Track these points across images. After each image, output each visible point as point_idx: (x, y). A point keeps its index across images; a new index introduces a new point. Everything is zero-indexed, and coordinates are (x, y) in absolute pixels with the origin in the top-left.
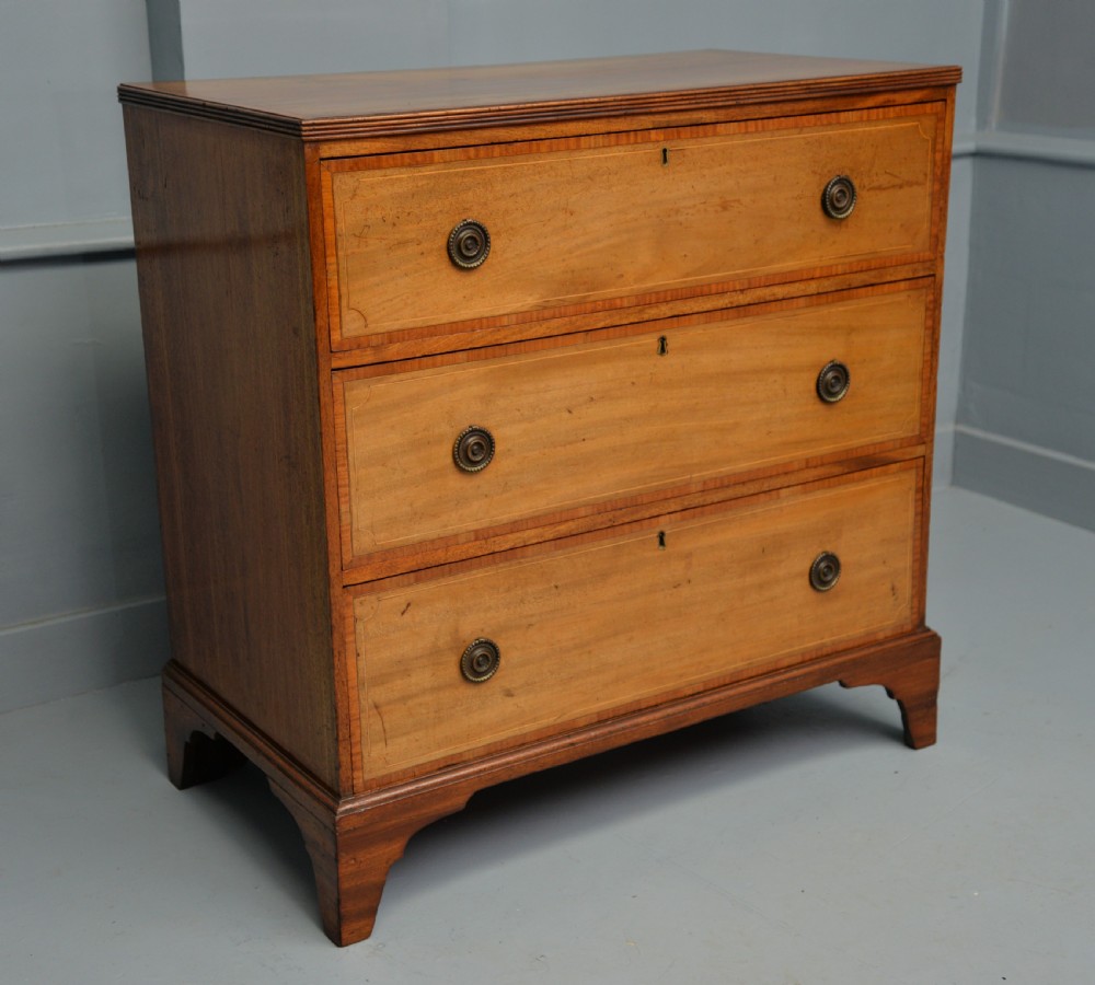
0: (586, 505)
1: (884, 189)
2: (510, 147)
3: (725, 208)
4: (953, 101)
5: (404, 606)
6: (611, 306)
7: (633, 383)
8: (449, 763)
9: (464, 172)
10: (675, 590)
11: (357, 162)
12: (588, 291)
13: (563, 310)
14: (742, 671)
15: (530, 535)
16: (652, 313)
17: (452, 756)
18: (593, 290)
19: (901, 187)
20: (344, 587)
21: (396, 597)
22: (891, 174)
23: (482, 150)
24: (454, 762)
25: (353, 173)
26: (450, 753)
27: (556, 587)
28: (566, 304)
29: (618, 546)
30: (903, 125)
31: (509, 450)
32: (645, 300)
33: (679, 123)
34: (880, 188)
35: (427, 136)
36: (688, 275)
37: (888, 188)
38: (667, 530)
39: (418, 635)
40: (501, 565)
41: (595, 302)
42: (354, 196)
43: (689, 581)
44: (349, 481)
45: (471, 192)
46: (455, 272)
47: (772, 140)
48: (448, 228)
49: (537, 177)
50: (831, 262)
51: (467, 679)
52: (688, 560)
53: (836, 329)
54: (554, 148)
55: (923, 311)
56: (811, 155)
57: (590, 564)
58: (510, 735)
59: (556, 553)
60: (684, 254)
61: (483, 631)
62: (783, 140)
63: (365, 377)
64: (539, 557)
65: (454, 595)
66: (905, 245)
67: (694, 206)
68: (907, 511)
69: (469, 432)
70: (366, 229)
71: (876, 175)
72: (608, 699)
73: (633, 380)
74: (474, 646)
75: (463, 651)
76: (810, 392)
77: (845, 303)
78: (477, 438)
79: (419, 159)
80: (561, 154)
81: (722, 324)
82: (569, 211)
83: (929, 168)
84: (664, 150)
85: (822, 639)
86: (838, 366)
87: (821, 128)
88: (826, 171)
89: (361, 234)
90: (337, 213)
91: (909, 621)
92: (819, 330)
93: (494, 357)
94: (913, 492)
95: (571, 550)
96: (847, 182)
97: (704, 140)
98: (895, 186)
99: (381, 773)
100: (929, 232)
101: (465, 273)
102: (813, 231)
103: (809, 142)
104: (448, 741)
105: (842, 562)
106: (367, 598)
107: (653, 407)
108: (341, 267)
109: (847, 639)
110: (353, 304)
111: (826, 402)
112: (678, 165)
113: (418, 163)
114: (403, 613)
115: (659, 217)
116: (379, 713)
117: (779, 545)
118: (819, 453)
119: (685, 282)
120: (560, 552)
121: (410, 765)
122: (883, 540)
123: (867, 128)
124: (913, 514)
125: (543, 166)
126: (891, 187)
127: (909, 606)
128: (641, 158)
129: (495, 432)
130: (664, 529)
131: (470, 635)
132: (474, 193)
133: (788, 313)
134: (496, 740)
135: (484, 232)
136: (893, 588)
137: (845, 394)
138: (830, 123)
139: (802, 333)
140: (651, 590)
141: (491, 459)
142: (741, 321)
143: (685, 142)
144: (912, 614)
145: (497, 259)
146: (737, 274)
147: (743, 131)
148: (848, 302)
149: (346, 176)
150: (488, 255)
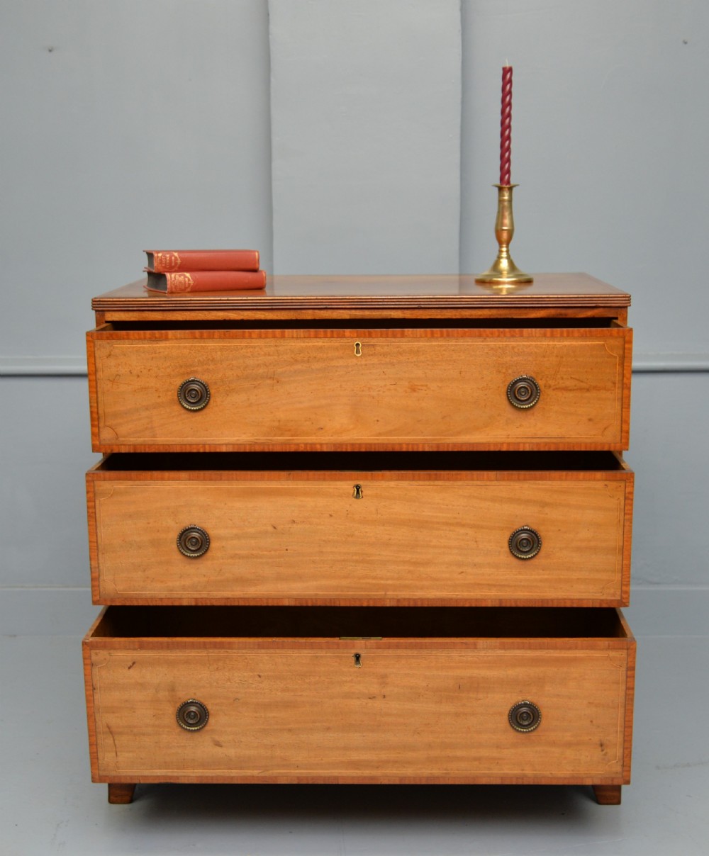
0: (289, 598)
1: (570, 390)
2: (227, 333)
3: (414, 390)
5: (130, 663)
7: (331, 516)
9: (191, 346)
10: (370, 701)
11: (112, 334)
12: (292, 436)
14: (438, 777)
17: (171, 777)
18: (297, 435)
19: (588, 390)
21: (124, 655)
22: (578, 380)
23: (205, 333)
25: (109, 342)
26: (170, 774)
27: (260, 676)
28: (274, 443)
29: (316, 656)
30: (588, 343)
31: (223, 547)
34: (566, 389)
36: (380, 434)
37: (574, 390)
38: (363, 653)
39: (142, 686)
40: (211, 651)
41: (298, 444)
42: (109, 356)
43: (384, 697)
44: (97, 546)
45: (196, 360)
46: (183, 411)
47: (456, 345)
48: (179, 382)
49: (249, 354)
50: (518, 440)
51: (182, 727)
52: (383, 679)
53: (528, 502)
54: (263, 336)
55: (622, 499)
56: (495, 358)
57: (290, 665)
58: (219, 774)
59: (259, 651)
60: (376, 419)
61: (195, 694)
62: (468, 345)
63: (110, 480)
64: (244, 651)
65: (171, 664)
66: (594, 435)
67: (385, 386)
68: (618, 683)
69: (189, 529)
70: (118, 377)
71: (562, 378)
72: (307, 769)
73: (330, 513)
74: (186, 705)
75: (178, 705)
76: (502, 547)
77: (537, 482)
78: (195, 534)
79: (157, 335)
80: (268, 340)
81: (414, 483)
82: (275, 379)
83: (617, 379)
84: (358, 345)
85: (523, 770)
86: (529, 530)
87: (505, 339)
88: (510, 371)
89: (114, 380)
90: (97, 365)
91: (620, 776)
92: (511, 500)
93: (211, 480)
94: (624, 669)
95: (272, 651)
96: (531, 381)
97: (393, 340)
98: (581, 389)
99: (113, 773)
100: (619, 428)
101: (192, 413)
102: (499, 415)
103: (492, 349)
104: (166, 765)
105: (544, 712)
106: (101, 651)
107: (348, 536)
108: (99, 399)
109: (550, 776)
110: (108, 424)
111: (518, 558)
112: (369, 355)
113: (156, 338)
114: (129, 668)
115: (353, 390)
116: (111, 733)
117: (476, 686)
118: (513, 597)
119: (378, 439)
120: (263, 651)
121: (136, 774)
122: (589, 703)
123: (551, 343)
124: (624, 688)
125: (254, 347)
126: (577, 389)
127: (621, 763)
128: (337, 349)
129: (212, 532)
130: (359, 652)
131: (185, 695)
132: (199, 361)
133: (479, 483)
134: (207, 775)
135: (205, 387)
136: (601, 745)
137: (536, 554)
138: (513, 336)
139: (493, 500)
140: (348, 696)
141: (207, 551)
142: (432, 483)
143: (376, 339)
144: (623, 771)
145: (217, 406)
146: (426, 439)
147: (429, 336)
148: (540, 482)
149: (104, 343)
150: (208, 402)
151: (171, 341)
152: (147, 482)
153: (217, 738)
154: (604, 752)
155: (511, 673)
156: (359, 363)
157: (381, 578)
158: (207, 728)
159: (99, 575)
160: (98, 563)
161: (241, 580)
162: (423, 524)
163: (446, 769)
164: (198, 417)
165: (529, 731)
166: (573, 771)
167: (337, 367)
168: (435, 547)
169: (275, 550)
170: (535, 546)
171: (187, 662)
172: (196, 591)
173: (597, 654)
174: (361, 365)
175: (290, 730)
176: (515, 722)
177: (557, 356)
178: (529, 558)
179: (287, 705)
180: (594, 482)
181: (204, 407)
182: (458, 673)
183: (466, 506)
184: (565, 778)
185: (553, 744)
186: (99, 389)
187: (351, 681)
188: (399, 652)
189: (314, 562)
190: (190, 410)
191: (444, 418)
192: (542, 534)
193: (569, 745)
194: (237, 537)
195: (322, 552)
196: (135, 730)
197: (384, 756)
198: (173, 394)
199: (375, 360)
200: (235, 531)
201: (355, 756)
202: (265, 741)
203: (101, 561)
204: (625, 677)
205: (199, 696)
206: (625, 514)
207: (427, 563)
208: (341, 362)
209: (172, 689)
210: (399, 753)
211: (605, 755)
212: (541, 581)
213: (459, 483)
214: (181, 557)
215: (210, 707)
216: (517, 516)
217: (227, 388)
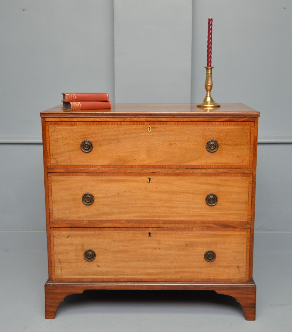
0: (124, 220)
1: (230, 145)
2: (100, 123)
3: (171, 145)
4: (258, 122)
5: (68, 236)
6: (132, 167)
7: (139, 189)
8: (80, 280)
9: (86, 128)
10: (154, 250)
11: (55, 123)
12: (124, 162)
13: (116, 166)
14: (179, 279)
15: (106, 225)
16: (145, 171)
17: (81, 279)
18: (126, 162)
19: (237, 145)
20: (50, 227)
21: (65, 233)
22: (233, 141)
23: (91, 123)
24: (82, 280)
25: (54, 126)
26: (81, 278)
27: (114, 241)
28: (117, 165)
29: (135, 234)
30: (237, 127)
31: (99, 201)
32: (142, 167)
33: (154, 121)
34: (229, 145)
35: (75, 118)
36: (158, 162)
37: (232, 145)
38: (152, 232)
39: (72, 244)
40: (97, 231)
41: (126, 166)
42: (54, 131)
43: (159, 249)
44: (52, 201)
45: (88, 133)
46: (83, 153)
47: (187, 128)
48: (81, 141)
49: (108, 131)
50: (210, 164)
51: (86, 259)
52: (159, 242)
53: (213, 184)
54: (113, 124)
55: (248, 183)
56: (202, 133)
57: (125, 237)
58: (99, 278)
59: (114, 231)
60: (156, 156)
61: (91, 247)
62: (191, 128)
63: (57, 176)
64: (109, 231)
65: (82, 236)
66: (239, 162)
67: (160, 143)
68: (244, 244)
69: (86, 194)
70: (58, 139)
71: (227, 141)
72: (131, 276)
73: (139, 188)
74: (88, 251)
75: (85, 251)
76: (203, 201)
77: (216, 177)
78: (89, 196)
79: (73, 124)
80: (115, 126)
81: (170, 177)
82: (118, 141)
83: (248, 141)
84: (149, 127)
85: (209, 276)
86: (213, 195)
87: (205, 126)
88: (207, 138)
89: (56, 140)
90: (50, 135)
91: (245, 279)
92: (206, 184)
93: (95, 176)
94: (246, 239)
95: (119, 231)
96: (215, 142)
97: (163, 126)
98: (234, 145)
99: (60, 277)
100: (249, 160)
101: (86, 153)
102: (203, 155)
103: (201, 129)
104: (80, 274)
105: (217, 254)
106: (57, 231)
107: (146, 197)
108: (50, 148)
109: (219, 279)
110: (53, 157)
111: (209, 205)
112: (154, 132)
113: (72, 125)
114: (67, 237)
115: (147, 145)
116: (60, 262)
117: (192, 245)
118: (207, 220)
119: (157, 164)
120: (116, 231)
121: (69, 278)
122: (234, 251)
123: (223, 127)
124: (246, 245)
125: (110, 128)
126: (233, 145)
127: (245, 274)
128: (141, 129)
129: (95, 196)
130: (150, 232)
131: (87, 248)
132: (89, 133)
133: (194, 177)
134: (94, 278)
135: (91, 144)
136: (238, 267)
137: (216, 204)
138: (208, 125)
139: (200, 184)
140: (146, 248)
141: (93, 202)
142: (177, 177)
143: (156, 126)
144: (246, 277)
145: (95, 151)
146: (175, 164)
147: (177, 124)
148: (218, 177)
149: (52, 126)
150: (92, 149)
151: (78, 126)
152: (71, 177)
153: (98, 264)
154: (239, 270)
155: (205, 240)
156: (150, 134)
157: (158, 213)
158: (95, 260)
159: (53, 212)
160: (52, 207)
161: (106, 214)
162: (173, 193)
163: (181, 276)
164: (88, 155)
165: (212, 262)
166: (228, 277)
167: (142, 136)
168: (178, 201)
169: (119, 202)
170: (216, 201)
171: (88, 235)
172: (89, 218)
173: (236, 233)
174: (151, 135)
175: (125, 261)
176: (206, 258)
177: (225, 132)
178: (213, 206)
179: (124, 252)
180: (237, 177)
181: (90, 151)
182: (186, 240)
183: (190, 186)
184: (225, 280)
185: (221, 267)
186: (50, 144)
187: (147, 243)
188: (165, 232)
189: (133, 207)
190: (85, 152)
191: (182, 155)
192: (218, 196)
193: (226, 267)
194: (104, 197)
195: (136, 203)
196: (69, 261)
197: (159, 271)
198: (79, 146)
199: (156, 133)
200: (104, 195)
201: (149, 271)
202: (116, 265)
203: (53, 206)
204: (246, 242)
205: (92, 248)
206: (249, 189)
207: (175, 207)
208: (143, 134)
209: (83, 245)
210: (165, 270)
211: (239, 271)
212: (218, 214)
213: (187, 177)
214: (83, 205)
215: (96, 253)
216: (209, 190)
217: (100, 144)
